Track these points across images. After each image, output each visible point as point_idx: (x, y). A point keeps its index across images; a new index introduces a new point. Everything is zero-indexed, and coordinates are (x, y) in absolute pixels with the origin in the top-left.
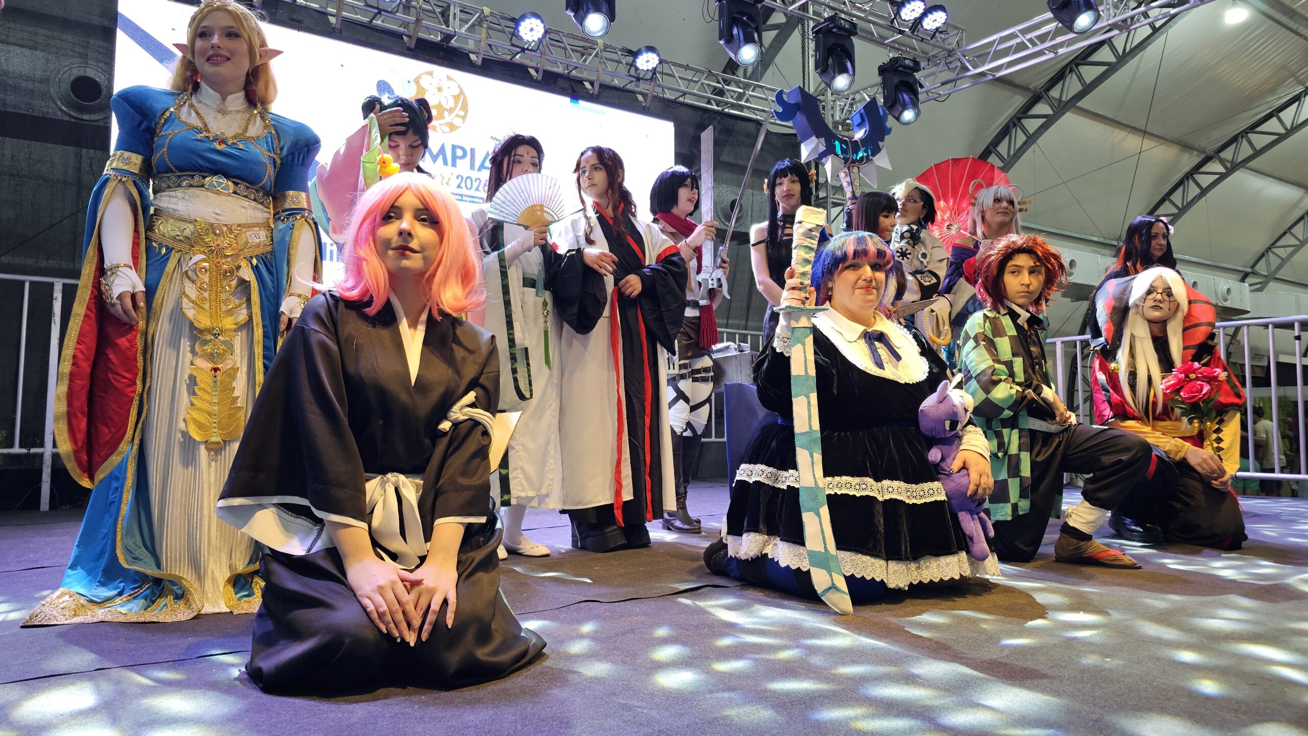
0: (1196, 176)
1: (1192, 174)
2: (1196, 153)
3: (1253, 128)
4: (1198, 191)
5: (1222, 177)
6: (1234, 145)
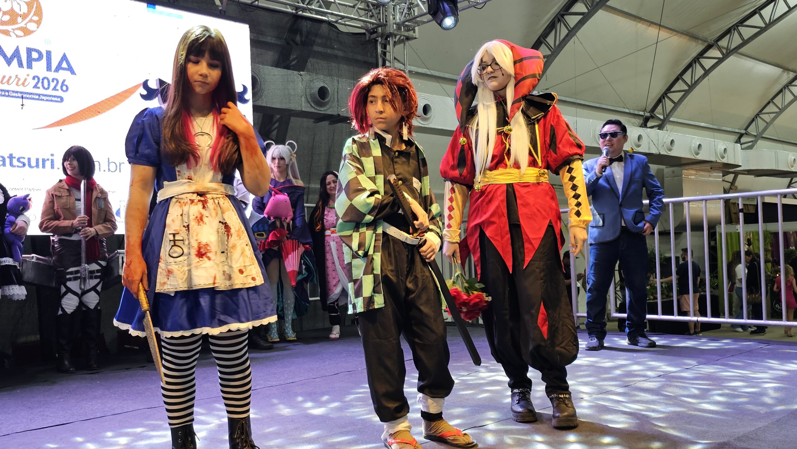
0: (702, 60)
1: (698, 59)
2: (700, 41)
3: (742, 22)
4: (703, 72)
5: (720, 61)
6: (728, 36)
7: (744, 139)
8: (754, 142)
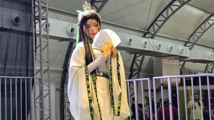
0: (171, 6)
1: (170, 5)
4: (172, 12)
5: (180, 7)
7: (188, 45)
8: (193, 46)
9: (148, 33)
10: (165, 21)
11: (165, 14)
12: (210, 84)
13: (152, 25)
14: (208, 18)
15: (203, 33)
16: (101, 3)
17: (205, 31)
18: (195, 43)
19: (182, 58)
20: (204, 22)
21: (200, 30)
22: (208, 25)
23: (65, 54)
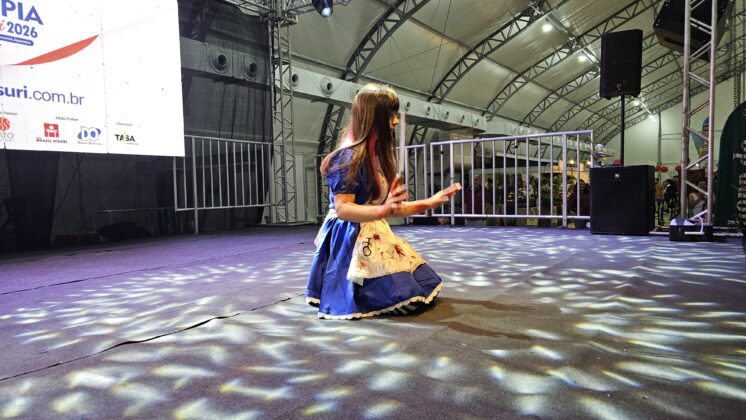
0: (465, 60)
1: (463, 59)
2: (465, 48)
3: (490, 37)
4: (466, 68)
5: (477, 62)
6: (482, 46)
7: (486, 115)
8: (492, 117)
9: (434, 97)
10: (456, 81)
11: (456, 71)
12: (507, 166)
13: (439, 86)
14: (514, 80)
15: (506, 100)
16: (369, 52)
17: (509, 97)
18: (494, 114)
19: (477, 133)
20: (508, 85)
21: (503, 96)
22: (513, 89)
23: (322, 121)
